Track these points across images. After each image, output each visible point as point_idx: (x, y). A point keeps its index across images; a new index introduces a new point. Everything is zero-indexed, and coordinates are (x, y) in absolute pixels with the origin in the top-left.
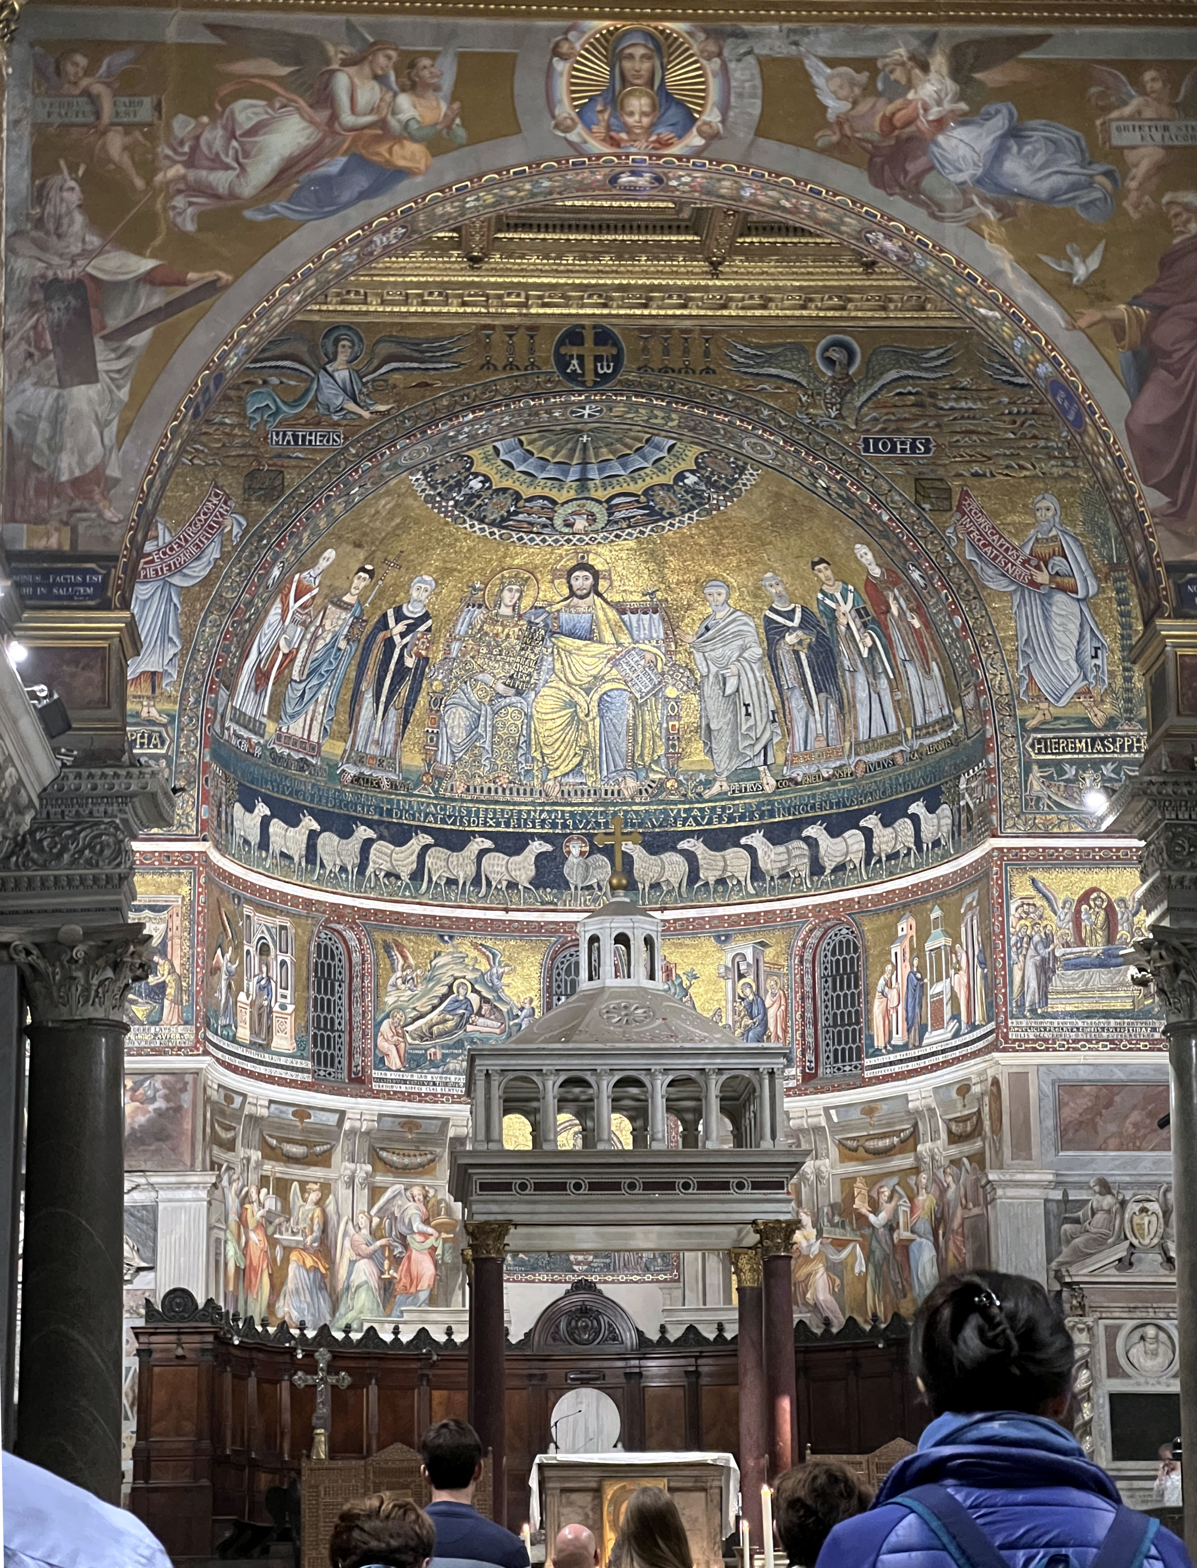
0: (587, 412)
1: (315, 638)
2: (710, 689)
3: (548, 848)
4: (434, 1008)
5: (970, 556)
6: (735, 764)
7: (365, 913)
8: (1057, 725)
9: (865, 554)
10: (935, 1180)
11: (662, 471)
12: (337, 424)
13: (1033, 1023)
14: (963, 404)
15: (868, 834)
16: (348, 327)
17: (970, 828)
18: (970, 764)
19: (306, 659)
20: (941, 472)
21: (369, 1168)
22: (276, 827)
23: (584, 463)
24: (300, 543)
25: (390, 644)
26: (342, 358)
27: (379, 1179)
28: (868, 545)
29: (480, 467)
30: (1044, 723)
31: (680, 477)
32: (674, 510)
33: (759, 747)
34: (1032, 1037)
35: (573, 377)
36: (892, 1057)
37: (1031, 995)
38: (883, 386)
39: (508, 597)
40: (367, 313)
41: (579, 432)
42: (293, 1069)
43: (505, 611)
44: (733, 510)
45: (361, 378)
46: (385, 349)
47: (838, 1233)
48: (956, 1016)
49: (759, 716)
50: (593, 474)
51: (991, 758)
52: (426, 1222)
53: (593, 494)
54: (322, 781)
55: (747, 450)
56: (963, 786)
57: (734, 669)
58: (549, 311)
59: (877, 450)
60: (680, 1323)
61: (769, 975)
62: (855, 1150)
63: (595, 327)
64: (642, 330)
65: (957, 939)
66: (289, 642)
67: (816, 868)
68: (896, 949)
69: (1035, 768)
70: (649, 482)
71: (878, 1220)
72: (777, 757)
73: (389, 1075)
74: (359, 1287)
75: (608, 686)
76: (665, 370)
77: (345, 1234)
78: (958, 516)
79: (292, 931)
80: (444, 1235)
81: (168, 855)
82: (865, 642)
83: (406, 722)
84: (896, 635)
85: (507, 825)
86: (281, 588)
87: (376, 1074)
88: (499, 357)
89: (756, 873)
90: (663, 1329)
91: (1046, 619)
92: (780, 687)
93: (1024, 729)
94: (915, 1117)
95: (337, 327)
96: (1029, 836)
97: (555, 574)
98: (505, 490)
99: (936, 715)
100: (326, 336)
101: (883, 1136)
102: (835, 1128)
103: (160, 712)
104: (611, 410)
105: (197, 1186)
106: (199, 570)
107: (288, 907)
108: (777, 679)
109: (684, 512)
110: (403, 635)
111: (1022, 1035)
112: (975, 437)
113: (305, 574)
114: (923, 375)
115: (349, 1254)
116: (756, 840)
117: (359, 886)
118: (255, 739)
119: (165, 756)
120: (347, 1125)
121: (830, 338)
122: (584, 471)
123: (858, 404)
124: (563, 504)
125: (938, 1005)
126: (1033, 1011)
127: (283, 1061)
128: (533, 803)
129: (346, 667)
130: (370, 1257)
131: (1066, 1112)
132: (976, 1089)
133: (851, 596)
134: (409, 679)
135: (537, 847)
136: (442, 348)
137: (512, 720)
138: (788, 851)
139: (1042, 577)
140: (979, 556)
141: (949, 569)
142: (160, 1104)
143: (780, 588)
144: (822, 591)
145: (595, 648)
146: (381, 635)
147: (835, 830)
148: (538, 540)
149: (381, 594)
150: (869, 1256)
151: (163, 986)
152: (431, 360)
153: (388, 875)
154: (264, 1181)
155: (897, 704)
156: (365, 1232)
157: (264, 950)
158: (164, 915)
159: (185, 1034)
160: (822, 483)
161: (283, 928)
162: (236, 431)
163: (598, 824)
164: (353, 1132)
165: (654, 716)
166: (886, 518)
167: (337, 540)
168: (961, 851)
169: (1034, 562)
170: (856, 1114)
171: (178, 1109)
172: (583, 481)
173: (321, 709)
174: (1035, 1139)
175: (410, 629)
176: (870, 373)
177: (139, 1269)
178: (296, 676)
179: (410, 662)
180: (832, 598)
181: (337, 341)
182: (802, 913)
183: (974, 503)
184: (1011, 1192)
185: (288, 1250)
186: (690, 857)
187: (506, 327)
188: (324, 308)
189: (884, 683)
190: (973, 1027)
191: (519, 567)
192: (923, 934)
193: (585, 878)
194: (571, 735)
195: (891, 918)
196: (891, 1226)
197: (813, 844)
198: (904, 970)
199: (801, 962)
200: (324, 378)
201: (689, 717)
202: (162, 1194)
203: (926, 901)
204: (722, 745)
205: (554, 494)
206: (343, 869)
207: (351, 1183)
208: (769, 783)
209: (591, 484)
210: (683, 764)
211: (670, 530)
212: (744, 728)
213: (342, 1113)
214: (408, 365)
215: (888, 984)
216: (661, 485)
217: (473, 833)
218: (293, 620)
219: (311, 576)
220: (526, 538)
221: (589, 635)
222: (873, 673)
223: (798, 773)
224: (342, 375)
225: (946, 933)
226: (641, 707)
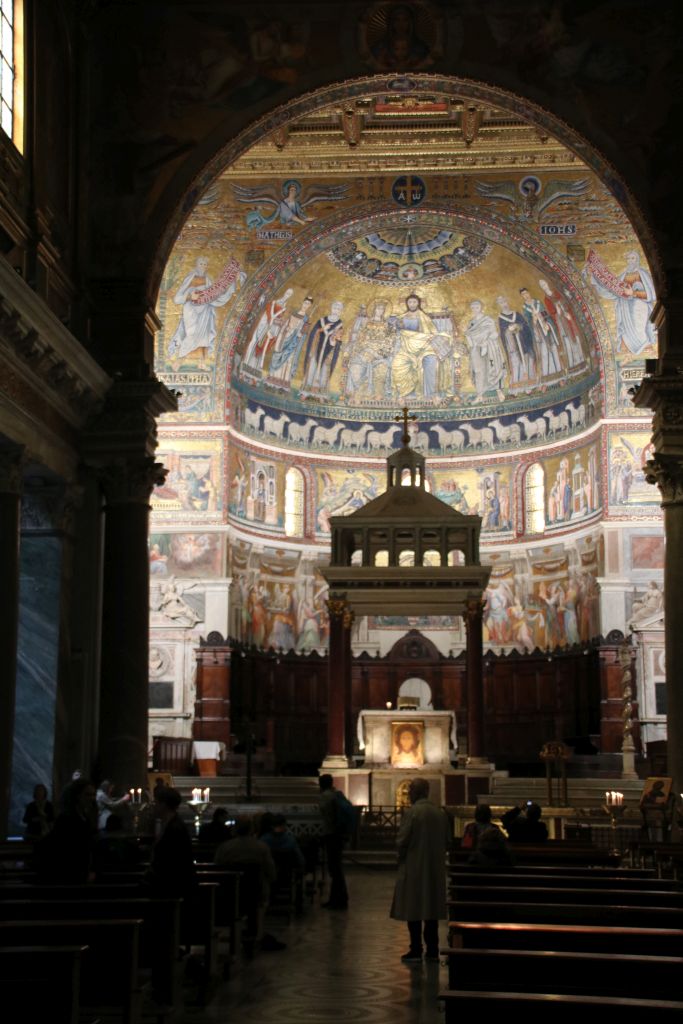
0: (408, 219)
1: (285, 332)
2: (474, 353)
3: (398, 429)
4: (345, 503)
5: (593, 281)
6: (486, 389)
7: (312, 460)
8: (635, 364)
9: (544, 285)
10: (576, 583)
11: (447, 247)
12: (289, 228)
13: (621, 507)
14: (592, 208)
15: (547, 420)
16: (295, 181)
17: (593, 415)
18: (594, 384)
19: (281, 341)
20: (580, 242)
21: (313, 577)
22: (268, 420)
23: (410, 245)
24: (273, 285)
25: (322, 335)
26: (292, 195)
27: (319, 582)
28: (546, 281)
29: (360, 248)
30: (629, 363)
31: (456, 250)
32: (455, 267)
33: (498, 379)
34: (619, 514)
35: (401, 201)
36: (557, 525)
37: (620, 494)
38: (552, 201)
39: (379, 312)
40: (303, 174)
41: (406, 229)
42: (275, 531)
43: (377, 318)
44: (482, 266)
45: (300, 205)
46: (311, 191)
47: (532, 608)
48: (586, 505)
49: (498, 365)
50: (415, 251)
51: (602, 381)
53: (416, 261)
54: (291, 399)
55: (486, 235)
56: (590, 395)
57: (485, 344)
58: (390, 169)
59: (548, 232)
60: (459, 649)
61: (501, 487)
62: (540, 569)
63: (412, 177)
64: (435, 177)
65: (586, 468)
66: (272, 334)
67: (523, 437)
68: (559, 474)
69: (624, 385)
70: (442, 254)
71: (550, 602)
72: (505, 385)
73: (323, 535)
74: (308, 632)
75: (426, 354)
76: (446, 196)
77: (302, 607)
78: (588, 263)
79: (276, 468)
81: (211, 432)
82: (546, 327)
83: (332, 371)
84: (560, 324)
85: (380, 418)
86: (266, 307)
87: (317, 534)
88: (366, 193)
89: (496, 440)
90: (451, 652)
91: (631, 312)
92: (507, 352)
93: (619, 366)
94: (567, 553)
95: (288, 181)
96: (620, 417)
97: (400, 300)
98: (373, 260)
99: (578, 362)
100: (285, 185)
101: (552, 562)
102: (531, 559)
103: (207, 365)
104: (420, 217)
105: (223, 585)
106: (225, 299)
107: (274, 457)
108: (505, 347)
109: (459, 268)
110: (329, 330)
111: (616, 514)
112: (597, 224)
113: (278, 301)
114: (573, 194)
115: (303, 616)
116: (496, 424)
117: (309, 447)
118: (256, 379)
119: (210, 387)
120: (303, 558)
121: (526, 178)
122: (410, 250)
123: (540, 209)
124: (403, 265)
125: (578, 500)
126: (621, 502)
127: (271, 528)
128: (392, 409)
129: (302, 346)
130: (315, 618)
131: (636, 550)
132: (594, 540)
133: (538, 306)
134: (332, 351)
135: (394, 429)
136: (338, 189)
137: (382, 370)
138: (511, 430)
139: (629, 292)
140: (598, 283)
141: (583, 289)
142: (207, 547)
143: (506, 304)
144: (527, 306)
145: (421, 335)
146: (318, 331)
147: (532, 417)
148: (391, 284)
149: (317, 311)
150: (546, 618)
151: (207, 493)
152: (335, 195)
153: (323, 442)
154: (261, 583)
155: (561, 358)
156: (311, 606)
157: (261, 477)
158: (209, 460)
159: (218, 515)
160: (522, 250)
161: (271, 467)
162: (243, 232)
163: (424, 419)
164: (306, 561)
165: (449, 366)
166: (552, 265)
167: (293, 284)
168: (589, 426)
169: (626, 285)
170: (541, 553)
171: (215, 550)
172: (411, 254)
173: (290, 365)
174: (621, 563)
175: (333, 327)
176: (546, 193)
177: (197, 623)
178: (277, 349)
179: (333, 343)
180: (530, 307)
181: (289, 188)
182: (516, 458)
183: (597, 256)
184: (608, 588)
185: (274, 614)
186: (465, 433)
187: (370, 179)
188: (283, 172)
189: (554, 348)
190: (593, 510)
191: (383, 297)
192: (571, 467)
193: (416, 443)
194: (410, 376)
195: (556, 460)
196: (556, 605)
197: (522, 425)
198: (563, 484)
199: (516, 481)
200: (282, 204)
201: (465, 368)
202: (209, 588)
203: (572, 452)
204: (480, 379)
205: (397, 261)
206: (301, 440)
207: (305, 584)
208: (502, 397)
209: (414, 256)
210: (462, 389)
211: (454, 277)
212: (490, 371)
213: (300, 553)
214: (322, 198)
215: (556, 491)
216: (448, 256)
217: (364, 423)
218: (274, 323)
219: (281, 302)
220: (385, 283)
221: (417, 329)
222: (550, 342)
223: (515, 392)
224: (292, 203)
225: (582, 466)
226: (442, 363)
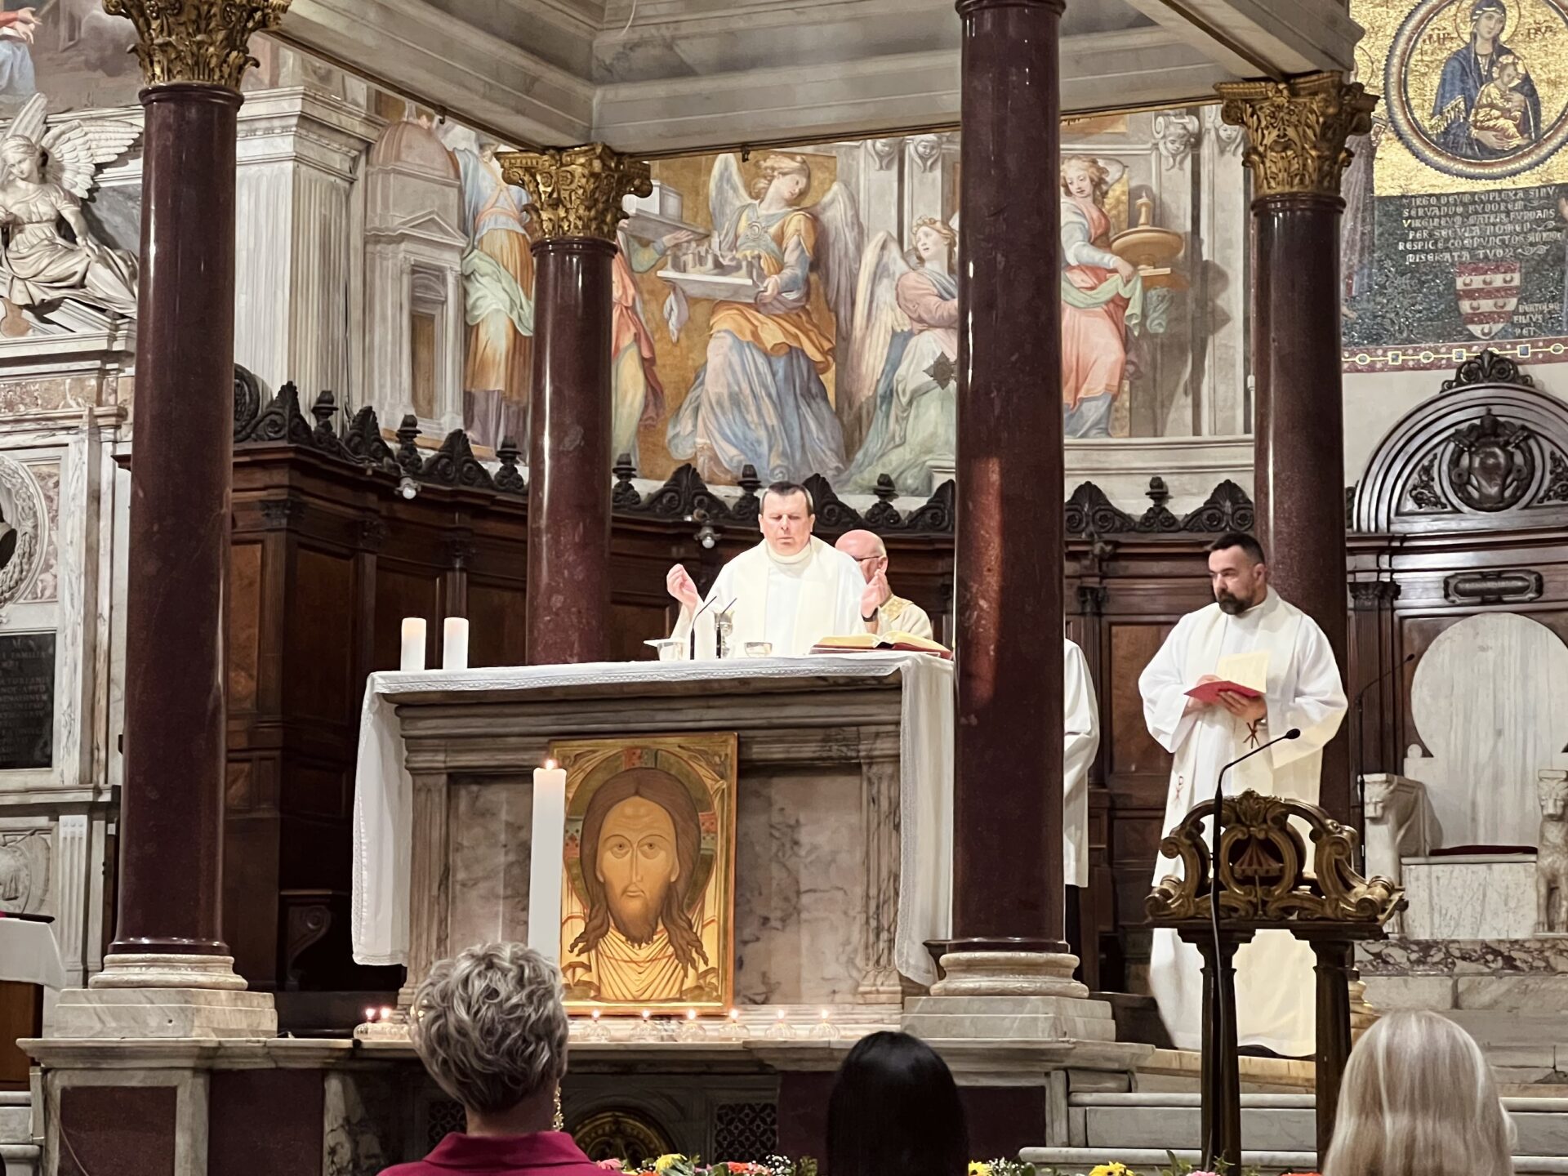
52: (1101, 241)
77: (879, 271)
185: (703, 305)
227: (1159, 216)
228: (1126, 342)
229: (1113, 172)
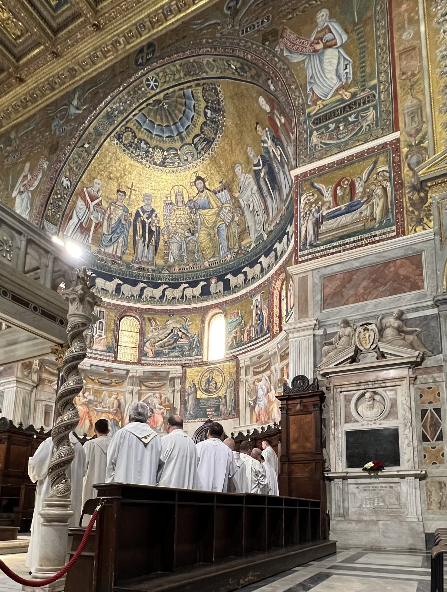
0: (152, 83)
2: (246, 211)
3: (205, 283)
4: (166, 337)
5: (286, 53)
6: (256, 235)
7: (141, 309)
8: (326, 108)
9: (263, 102)
11: (198, 114)
16: (78, 87)
19: (108, 226)
20: (274, 26)
21: (139, 388)
22: (100, 280)
23: (175, 123)
25: (143, 223)
26: (76, 97)
27: (143, 391)
30: (320, 110)
31: (205, 114)
32: (212, 135)
40: (82, 79)
42: (104, 355)
45: (80, 101)
46: (87, 88)
49: (260, 213)
50: (181, 129)
52: (161, 404)
53: (186, 140)
54: (123, 268)
55: (209, 72)
57: (251, 200)
58: (132, 44)
59: (247, 32)
61: (264, 303)
63: (148, 44)
64: (163, 35)
66: (96, 218)
69: (315, 132)
70: (199, 124)
75: (218, 224)
76: (170, 45)
77: (128, 408)
78: (281, 40)
79: (106, 313)
80: (167, 409)
82: (278, 152)
83: (156, 249)
85: (193, 278)
87: (143, 358)
88: (118, 71)
91: (321, 63)
95: (75, 89)
98: (156, 147)
106: (36, 183)
107: (105, 305)
108: (262, 195)
109: (215, 135)
110: (148, 218)
111: (305, 258)
116: (262, 259)
120: (130, 374)
122: (177, 128)
123: (240, 18)
124: (180, 149)
127: (99, 353)
128: (200, 270)
129: (128, 231)
133: (268, 134)
134: (154, 235)
135: (202, 284)
136: (102, 78)
137: (192, 245)
140: (290, 52)
143: (253, 152)
144: (264, 142)
145: (212, 211)
146: (139, 219)
148: (179, 170)
149: (132, 202)
153: (151, 297)
161: (102, 311)
163: (220, 272)
164: (132, 377)
165: (233, 229)
167: (98, 174)
169: (316, 42)
172: (179, 134)
173: (120, 245)
175: (150, 216)
178: (106, 233)
179: (153, 228)
181: (75, 93)
183: (288, 31)
185: (100, 413)
186: (245, 273)
187: (121, 60)
189: (286, 168)
193: (216, 290)
194: (210, 245)
200: (70, 106)
204: (252, 230)
205: (174, 145)
206: (132, 296)
207: (132, 392)
208: (265, 237)
209: (183, 135)
210: (243, 243)
211: (216, 147)
212: (257, 221)
213: (128, 371)
214: (93, 89)
216: (203, 124)
218: (95, 210)
220: (175, 170)
221: (209, 207)
222: (283, 165)
223: (272, 227)
224: (76, 102)
226: (228, 227)
227: (169, 401)
228: (164, 418)
229: (163, 395)
